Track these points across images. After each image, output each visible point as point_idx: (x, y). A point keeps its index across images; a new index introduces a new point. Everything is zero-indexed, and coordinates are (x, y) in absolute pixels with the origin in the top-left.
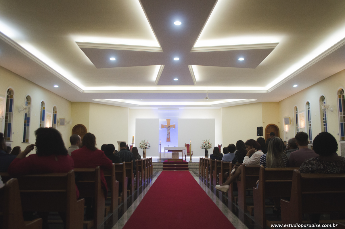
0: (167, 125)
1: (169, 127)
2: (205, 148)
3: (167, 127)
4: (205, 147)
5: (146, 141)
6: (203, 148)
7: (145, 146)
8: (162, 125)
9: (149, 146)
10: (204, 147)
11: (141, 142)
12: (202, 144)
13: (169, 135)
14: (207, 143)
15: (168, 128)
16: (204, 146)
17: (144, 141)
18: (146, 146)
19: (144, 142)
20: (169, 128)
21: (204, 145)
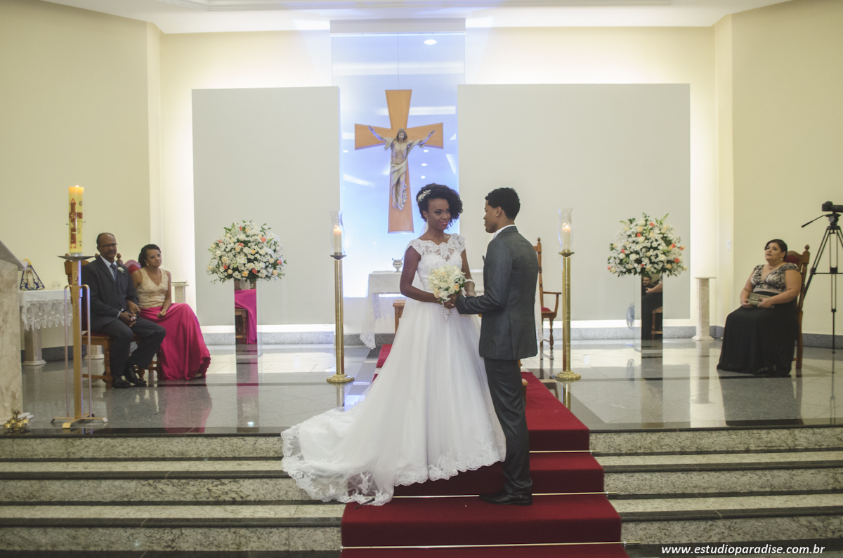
0: (389, 126)
1: (402, 137)
2: (643, 270)
3: (390, 140)
4: (645, 261)
5: (254, 229)
6: (629, 271)
7: (241, 260)
8: (359, 128)
9: (275, 265)
10: (639, 261)
11: (221, 235)
12: (619, 247)
13: (402, 188)
14: (655, 235)
15: (398, 146)
16: (633, 257)
17: (244, 229)
18: (250, 266)
19: (243, 237)
20: (403, 146)
21: (638, 248)
